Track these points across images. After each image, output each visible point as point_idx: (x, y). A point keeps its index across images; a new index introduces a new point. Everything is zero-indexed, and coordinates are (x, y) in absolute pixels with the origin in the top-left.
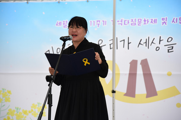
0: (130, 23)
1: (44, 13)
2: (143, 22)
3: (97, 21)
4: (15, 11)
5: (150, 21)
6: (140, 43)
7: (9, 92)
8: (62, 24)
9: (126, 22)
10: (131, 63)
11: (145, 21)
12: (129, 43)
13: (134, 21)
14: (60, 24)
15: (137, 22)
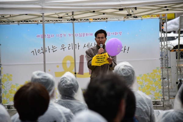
0: (79, 35)
1: (29, 30)
2: (85, 35)
3: (60, 34)
4: (11, 29)
5: (89, 34)
6: (84, 46)
7: (11, 75)
8: (40, 36)
9: (77, 35)
10: (80, 57)
11: (86, 34)
12: (79, 46)
13: (81, 34)
14: (39, 36)
15: (82, 35)
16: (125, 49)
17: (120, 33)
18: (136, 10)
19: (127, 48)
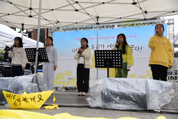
0: (104, 38)
1: (71, 35)
2: (109, 38)
3: (91, 38)
5: (112, 37)
6: (108, 46)
8: (78, 39)
11: (110, 37)
12: (104, 46)
15: (107, 38)
16: (138, 49)
17: (135, 36)
18: (146, 13)
19: (140, 48)
